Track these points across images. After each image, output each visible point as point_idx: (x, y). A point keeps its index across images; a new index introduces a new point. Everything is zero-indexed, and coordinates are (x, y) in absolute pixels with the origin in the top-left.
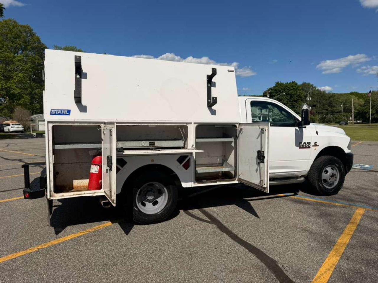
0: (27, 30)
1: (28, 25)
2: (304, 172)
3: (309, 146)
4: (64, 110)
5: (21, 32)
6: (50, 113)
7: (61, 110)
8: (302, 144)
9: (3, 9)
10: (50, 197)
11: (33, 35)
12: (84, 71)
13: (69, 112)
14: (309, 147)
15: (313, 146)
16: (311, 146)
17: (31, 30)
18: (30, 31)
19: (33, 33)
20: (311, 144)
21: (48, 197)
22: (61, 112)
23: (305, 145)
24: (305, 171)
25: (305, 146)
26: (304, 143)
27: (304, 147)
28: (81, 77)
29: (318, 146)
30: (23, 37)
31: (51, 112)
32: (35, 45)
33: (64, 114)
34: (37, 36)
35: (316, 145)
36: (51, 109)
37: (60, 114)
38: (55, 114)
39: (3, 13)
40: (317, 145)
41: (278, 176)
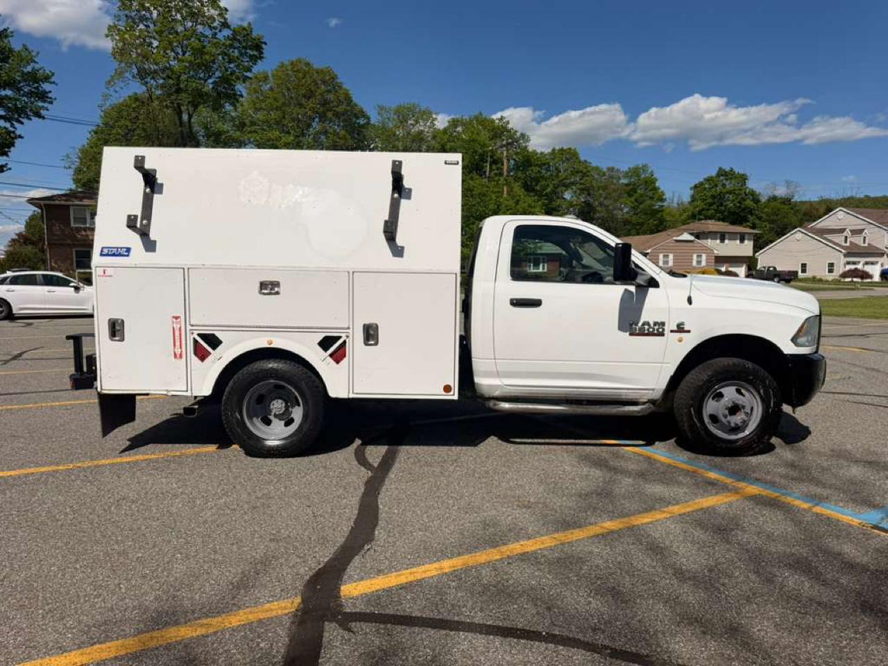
0: (327, 78)
1: (329, 67)
2: (651, 392)
3: (661, 330)
4: (121, 248)
5: (317, 84)
6: (100, 252)
7: (118, 248)
8: (640, 324)
9: (264, 46)
10: (101, 389)
11: (339, 86)
12: (159, 181)
13: (128, 250)
14: (662, 334)
15: (672, 331)
16: (666, 332)
17: (334, 78)
18: (332, 80)
19: (337, 83)
20: (666, 327)
21: (99, 389)
22: (117, 251)
23: (646, 327)
24: (653, 390)
25: (648, 330)
26: (643, 324)
27: (646, 332)
28: (153, 191)
29: (689, 331)
30: (322, 94)
31: (102, 251)
32: (340, 109)
33: (120, 255)
34: (346, 90)
35: (680, 329)
36: (102, 246)
37: (114, 255)
38: (107, 255)
39: (262, 53)
40: (686, 329)
41: (577, 395)
